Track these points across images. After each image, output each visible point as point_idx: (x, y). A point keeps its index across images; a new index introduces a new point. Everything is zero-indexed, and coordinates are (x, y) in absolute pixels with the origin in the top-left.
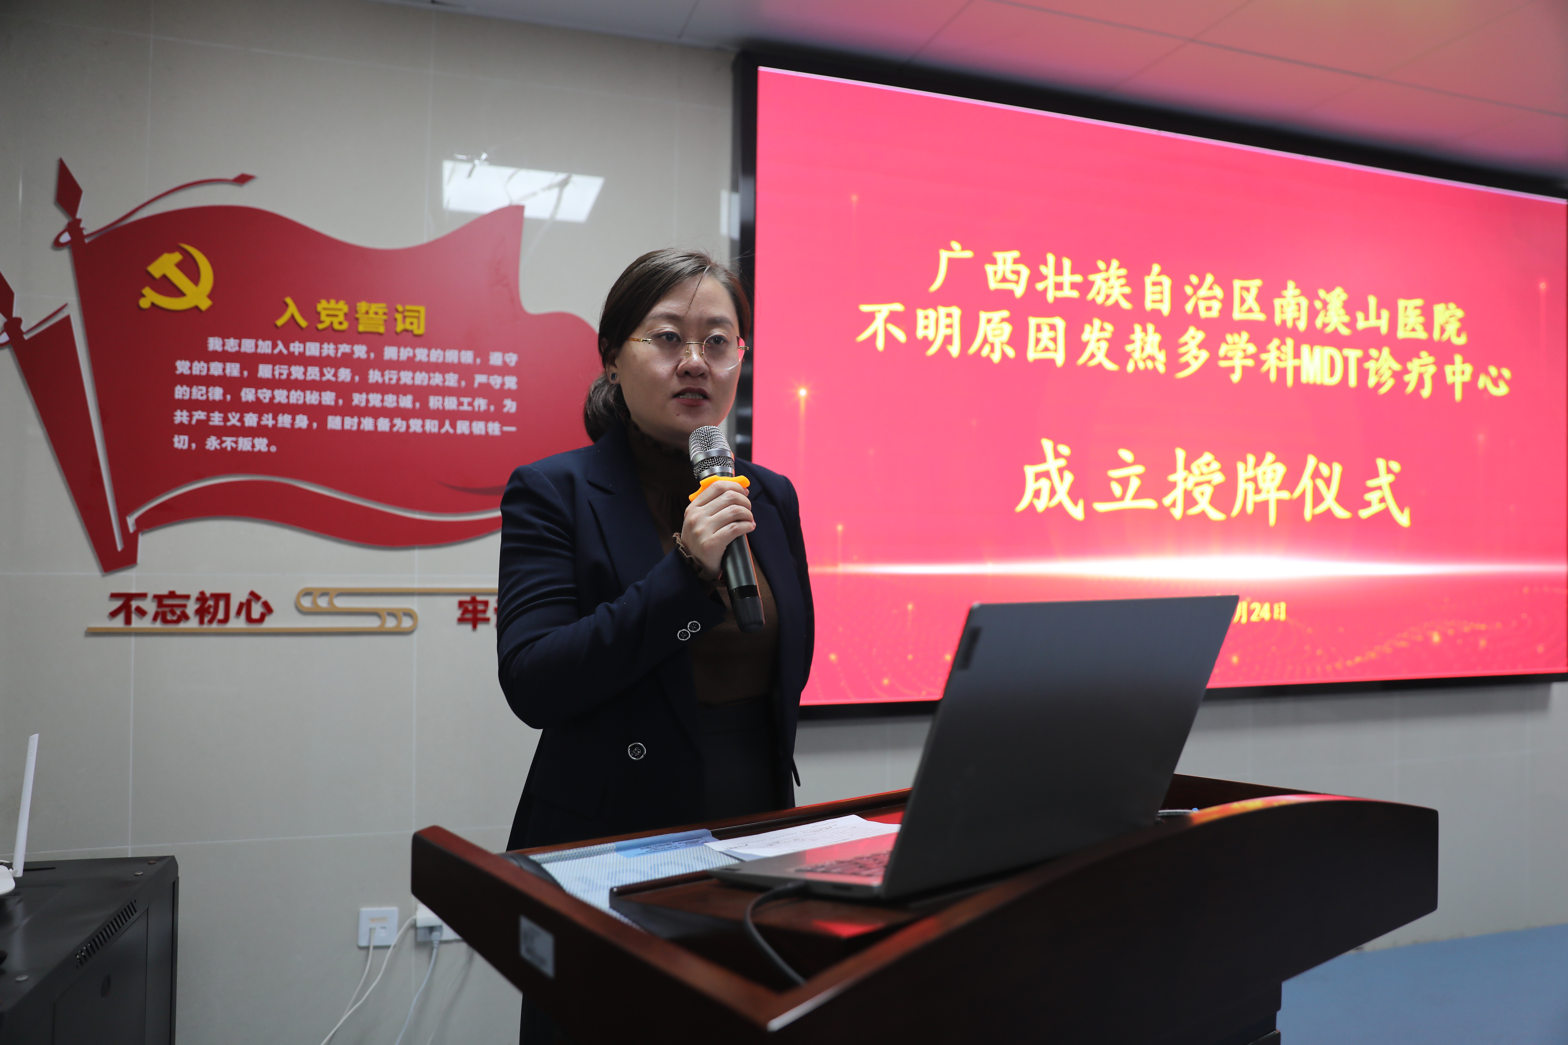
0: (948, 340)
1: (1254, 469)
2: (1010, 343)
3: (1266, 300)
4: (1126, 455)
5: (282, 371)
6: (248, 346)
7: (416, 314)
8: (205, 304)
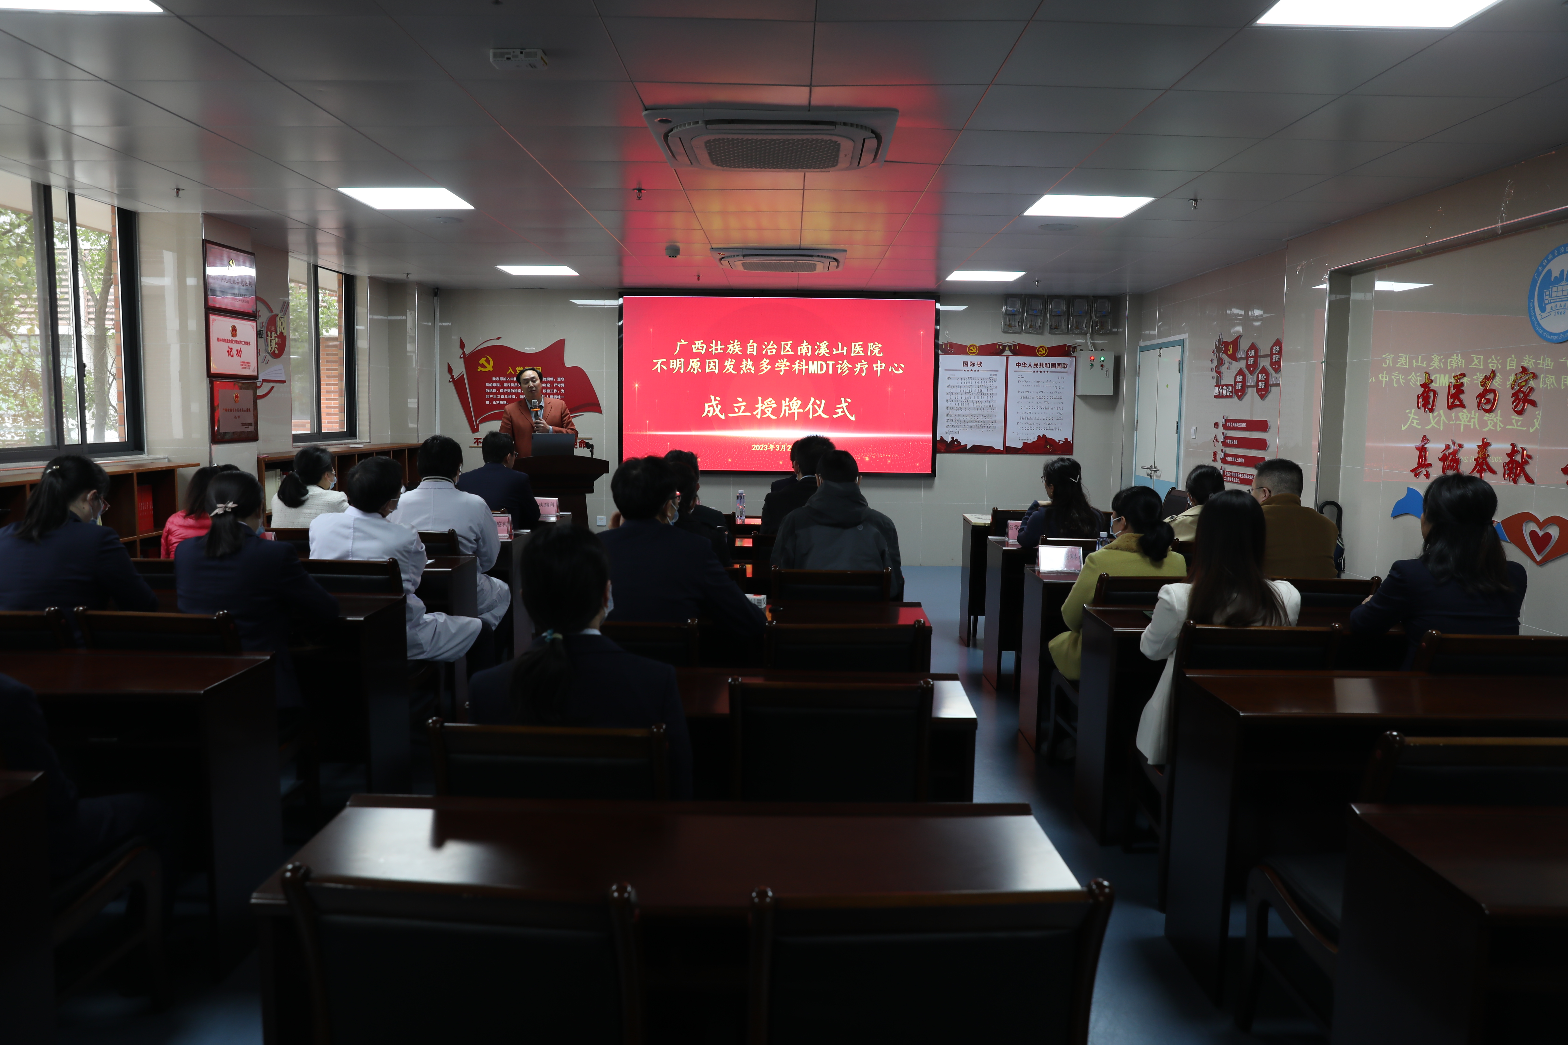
1: (789, 402)
2: (700, 368)
3: (794, 348)
4: (740, 399)
6: (501, 379)
8: (491, 369)
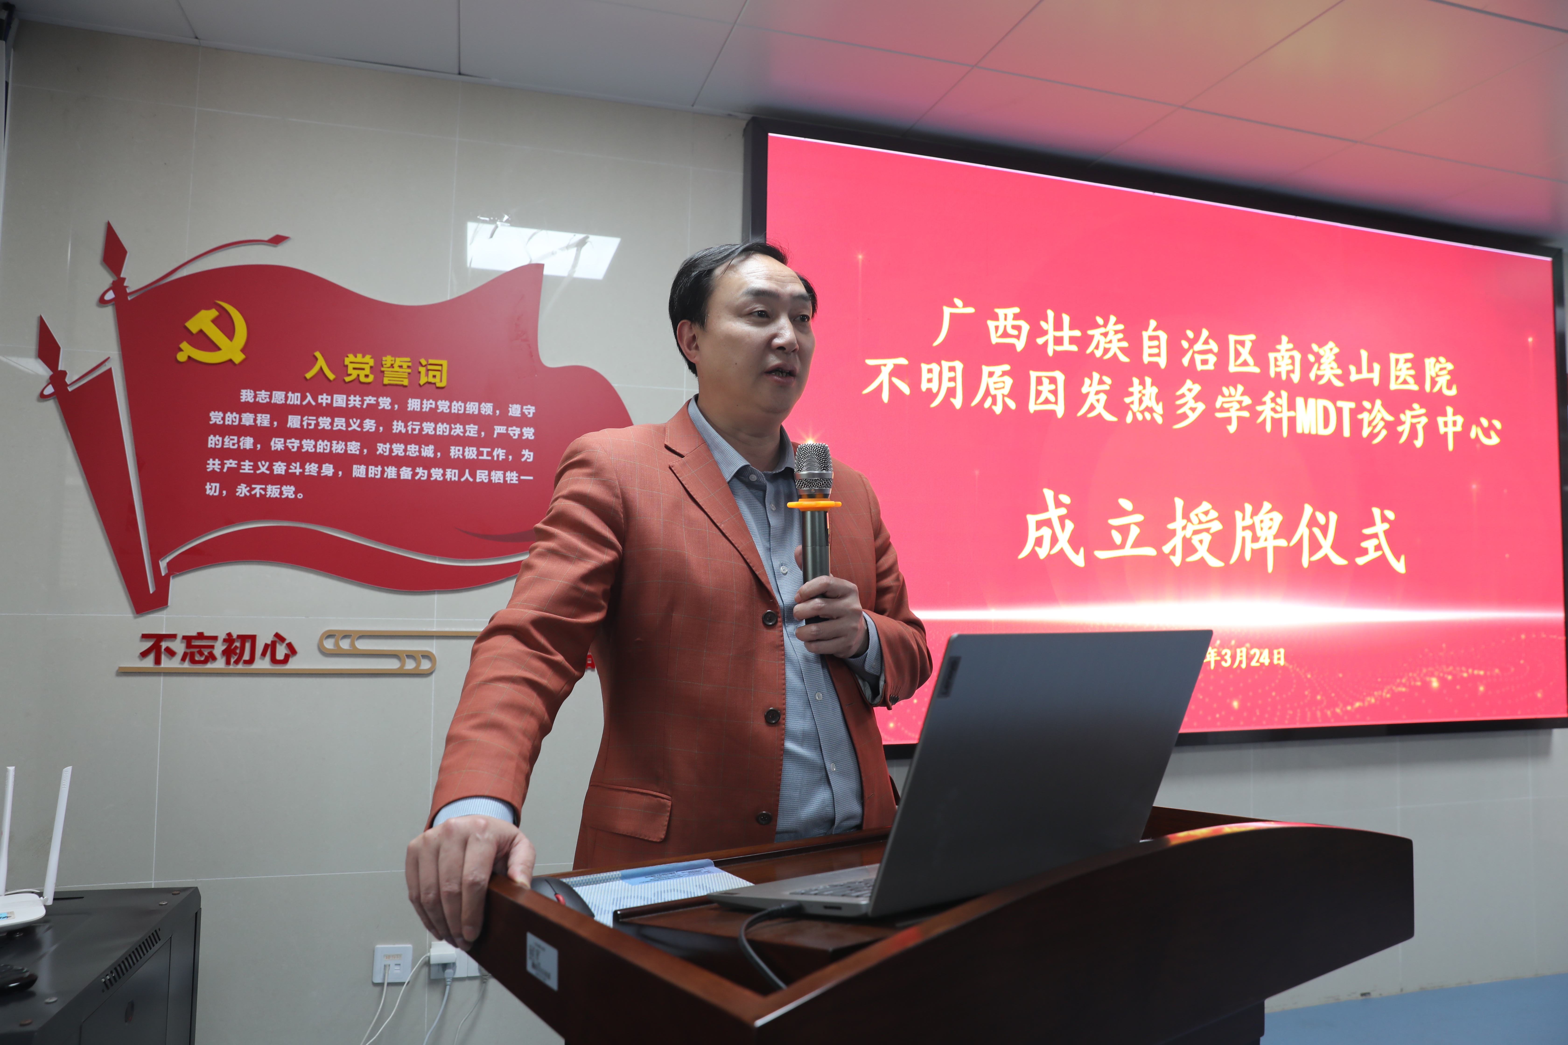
0: (951, 392)
1: (1252, 517)
2: (1010, 395)
3: (1260, 354)
4: (1126, 504)
5: (310, 421)
6: (278, 397)
7: (439, 368)
8: (239, 358)
